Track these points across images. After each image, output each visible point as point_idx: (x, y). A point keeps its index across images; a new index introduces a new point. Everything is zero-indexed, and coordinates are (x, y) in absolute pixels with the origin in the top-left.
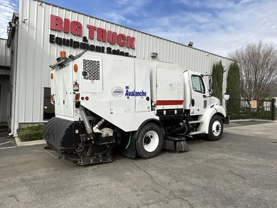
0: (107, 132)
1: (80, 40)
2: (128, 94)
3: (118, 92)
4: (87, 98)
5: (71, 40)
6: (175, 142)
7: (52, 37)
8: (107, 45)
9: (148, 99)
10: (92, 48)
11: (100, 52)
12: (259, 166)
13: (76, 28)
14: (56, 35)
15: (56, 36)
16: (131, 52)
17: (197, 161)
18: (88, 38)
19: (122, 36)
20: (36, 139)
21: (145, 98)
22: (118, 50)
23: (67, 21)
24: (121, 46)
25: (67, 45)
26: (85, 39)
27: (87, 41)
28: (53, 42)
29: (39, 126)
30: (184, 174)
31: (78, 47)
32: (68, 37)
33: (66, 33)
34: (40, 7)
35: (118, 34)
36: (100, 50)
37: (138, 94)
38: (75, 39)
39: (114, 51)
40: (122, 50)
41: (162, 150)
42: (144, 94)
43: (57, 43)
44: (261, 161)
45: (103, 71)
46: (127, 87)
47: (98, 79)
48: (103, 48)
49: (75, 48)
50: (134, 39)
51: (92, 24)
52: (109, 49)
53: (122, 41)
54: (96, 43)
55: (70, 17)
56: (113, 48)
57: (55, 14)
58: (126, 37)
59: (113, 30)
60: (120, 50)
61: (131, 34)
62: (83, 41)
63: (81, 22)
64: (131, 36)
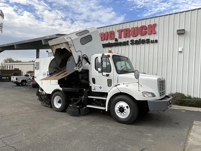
1: (113, 41)
2: (48, 75)
3: (44, 74)
4: (36, 77)
5: (109, 43)
8: (131, 38)
10: (121, 44)
16: (152, 38)
19: (143, 27)
22: (140, 40)
23: (107, 33)
24: (142, 35)
25: (107, 47)
33: (107, 40)
35: (139, 27)
36: (125, 44)
39: (136, 41)
40: (143, 38)
45: (40, 66)
47: (39, 69)
48: (128, 41)
49: (111, 47)
50: (155, 25)
51: (121, 28)
52: (132, 41)
53: (144, 31)
54: (123, 40)
55: (109, 30)
56: (135, 39)
57: (102, 32)
58: (147, 26)
59: (135, 26)
60: (142, 39)
61: (152, 22)
62: (115, 41)
63: (114, 30)
64: (152, 23)
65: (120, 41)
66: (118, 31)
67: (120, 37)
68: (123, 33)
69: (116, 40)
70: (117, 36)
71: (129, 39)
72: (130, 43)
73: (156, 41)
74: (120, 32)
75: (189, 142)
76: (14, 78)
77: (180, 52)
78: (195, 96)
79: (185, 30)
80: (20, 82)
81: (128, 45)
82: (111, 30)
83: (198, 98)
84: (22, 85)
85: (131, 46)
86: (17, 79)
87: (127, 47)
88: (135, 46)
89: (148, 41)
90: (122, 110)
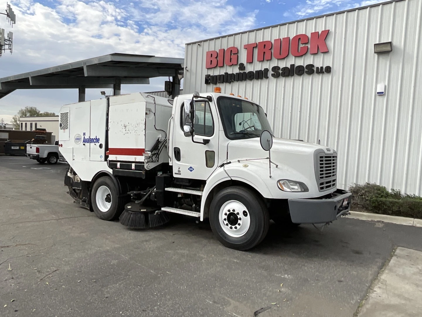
1: (236, 70)
2: (85, 141)
4: (62, 146)
5: (226, 73)
7: (207, 77)
8: (275, 63)
9: (101, 146)
10: (251, 76)
13: (231, 56)
14: (212, 73)
15: (212, 75)
16: (319, 62)
18: (245, 64)
19: (299, 38)
21: (98, 144)
22: (292, 66)
24: (297, 56)
25: (222, 82)
27: (244, 68)
28: (209, 83)
31: (233, 81)
32: (223, 71)
33: (222, 67)
34: (199, 48)
35: (291, 38)
36: (261, 75)
37: (92, 141)
38: (230, 71)
39: (285, 69)
40: (300, 62)
42: (97, 140)
43: (213, 83)
45: (70, 120)
46: (84, 134)
47: (67, 128)
48: (267, 70)
49: (230, 82)
50: (327, 33)
51: (252, 41)
52: (276, 69)
53: (301, 46)
54: (257, 67)
55: (226, 44)
56: (282, 65)
57: (212, 49)
58: (309, 35)
59: (284, 35)
60: (297, 65)
61: (320, 26)
62: (240, 69)
63: (238, 45)
64: (320, 29)
65: (249, 68)
66: (246, 47)
67: (250, 61)
68: (256, 51)
69: (242, 67)
70: (243, 58)
71: (268, 65)
72: (271, 72)
73: (328, 70)
74: (251, 48)
75: (373, 295)
76: (31, 149)
77: (381, 94)
78: (410, 193)
79: (394, 43)
80: (45, 156)
81: (267, 77)
82: (231, 45)
83: (415, 197)
84: (50, 164)
85: (273, 81)
86: (38, 150)
87: (264, 83)
88: (282, 81)
89: (310, 70)
90: (233, 219)
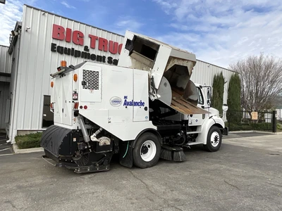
0: (104, 141)
1: (82, 49)
2: (126, 104)
3: (116, 102)
4: (86, 107)
5: (73, 49)
6: (173, 152)
7: (53, 46)
9: (146, 109)
10: (93, 57)
11: (101, 61)
12: (254, 177)
13: (78, 37)
14: (58, 43)
15: (58, 45)
17: (194, 172)
18: (89, 48)
20: (34, 147)
21: (143, 108)
23: (69, 30)
25: (69, 54)
26: (86, 48)
27: (88, 50)
28: (55, 51)
29: (38, 134)
30: (180, 184)
31: (79, 56)
32: (70, 46)
33: (68, 42)
34: (42, 17)
36: (101, 59)
37: (136, 104)
38: (77, 48)
39: (115, 60)
41: (159, 160)
42: (142, 104)
43: (58, 52)
44: (257, 172)
45: (102, 81)
46: (125, 97)
47: (98, 88)
48: (104, 57)
49: (76, 57)
51: (94, 34)
52: (110, 58)
54: (97, 53)
55: (72, 26)
56: (114, 57)
57: (59, 24)
59: (114, 40)
62: (85, 50)
63: (83, 31)
66: (91, 37)
67: (93, 47)
81: (104, 62)
82: (77, 29)
